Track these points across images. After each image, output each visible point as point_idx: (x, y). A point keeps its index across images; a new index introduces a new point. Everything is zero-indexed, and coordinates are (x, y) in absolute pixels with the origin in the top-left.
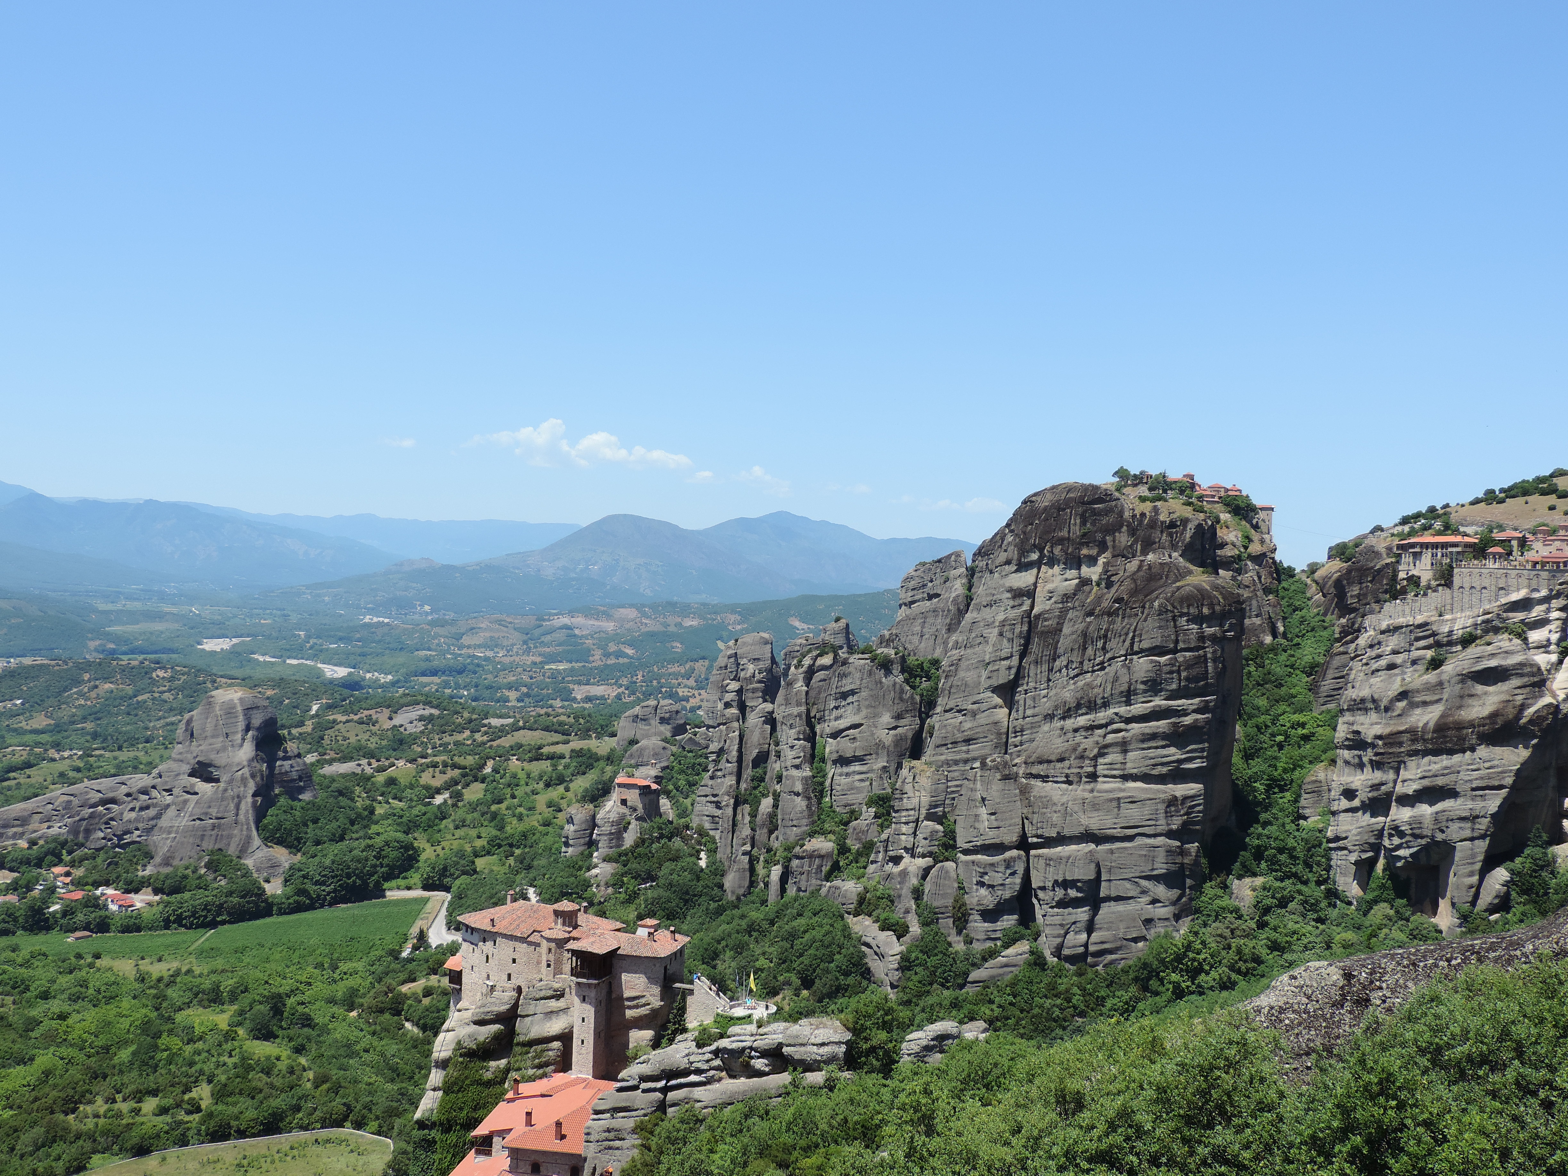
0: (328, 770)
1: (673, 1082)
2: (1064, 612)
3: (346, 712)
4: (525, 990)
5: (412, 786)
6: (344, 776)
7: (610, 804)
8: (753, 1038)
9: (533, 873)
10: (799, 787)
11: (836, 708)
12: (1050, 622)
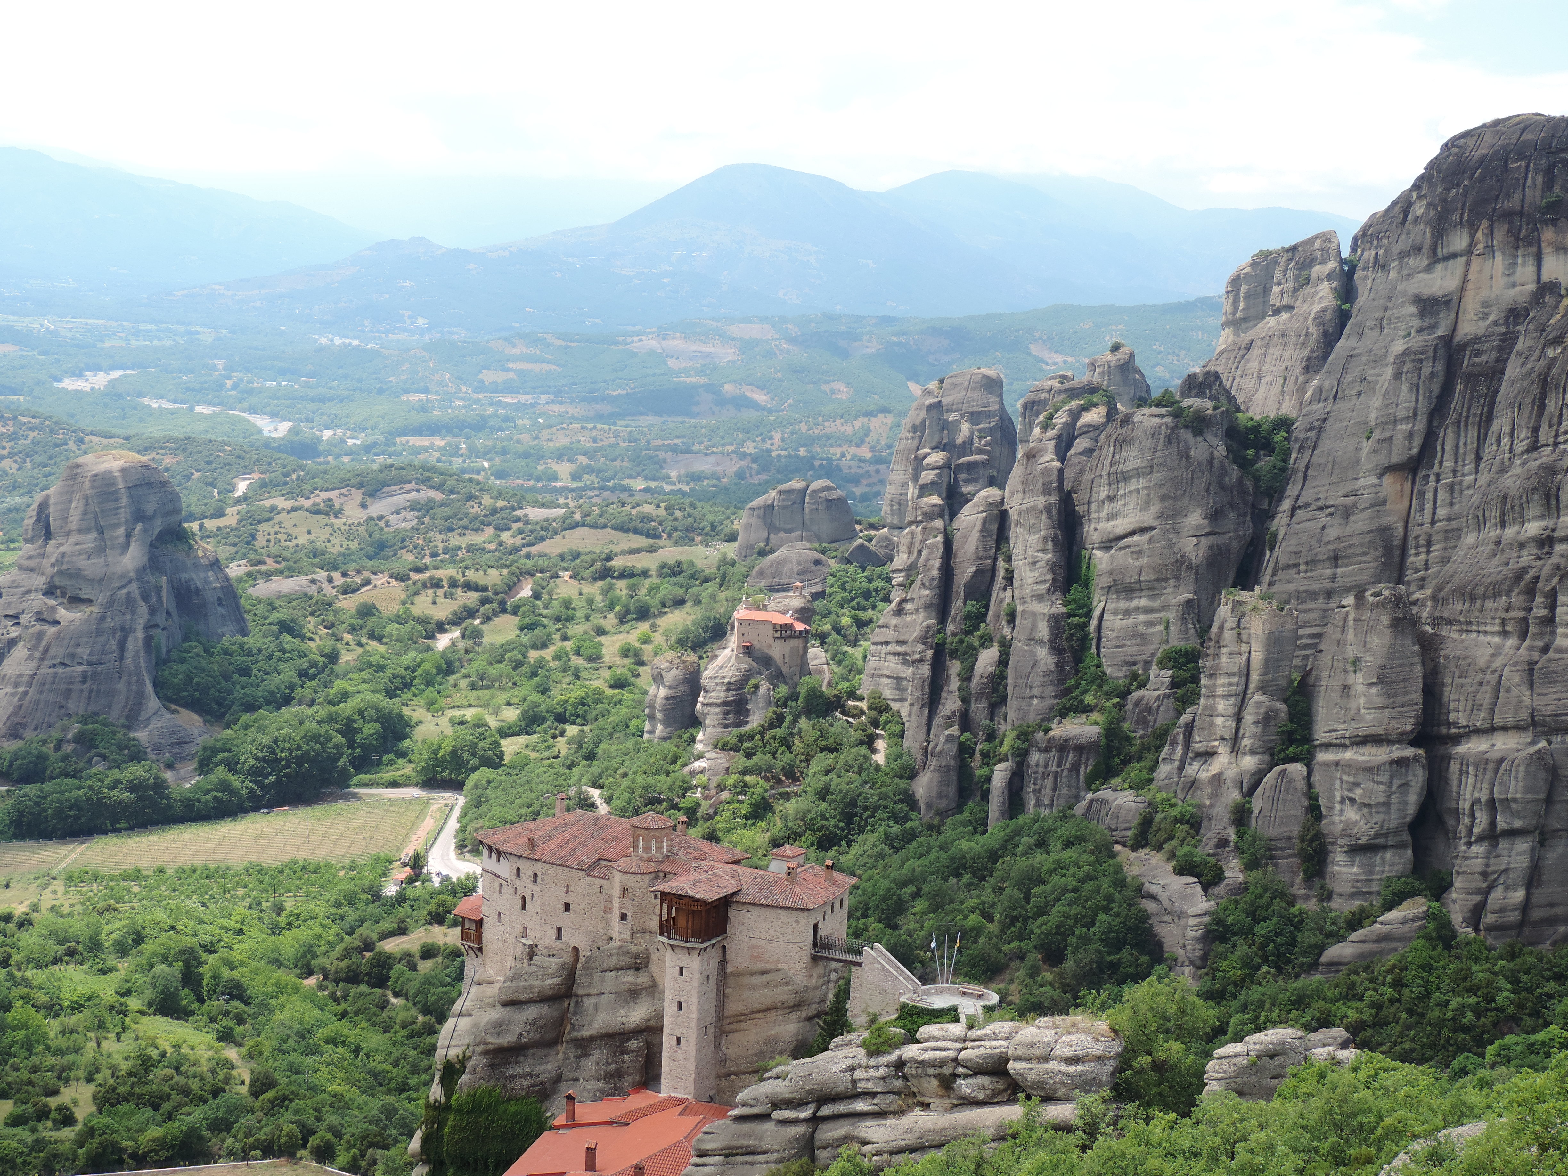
0: (264, 589)
1: (826, 1110)
2: (1507, 342)
3: (290, 494)
4: (584, 952)
5: (399, 619)
6: (290, 598)
7: (727, 652)
8: (959, 1046)
9: (596, 767)
10: (1043, 631)
11: (1111, 499)
12: (1484, 358)
